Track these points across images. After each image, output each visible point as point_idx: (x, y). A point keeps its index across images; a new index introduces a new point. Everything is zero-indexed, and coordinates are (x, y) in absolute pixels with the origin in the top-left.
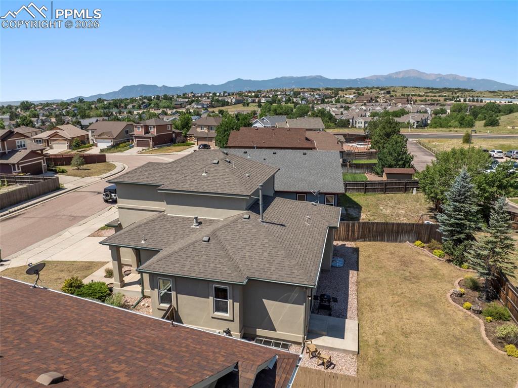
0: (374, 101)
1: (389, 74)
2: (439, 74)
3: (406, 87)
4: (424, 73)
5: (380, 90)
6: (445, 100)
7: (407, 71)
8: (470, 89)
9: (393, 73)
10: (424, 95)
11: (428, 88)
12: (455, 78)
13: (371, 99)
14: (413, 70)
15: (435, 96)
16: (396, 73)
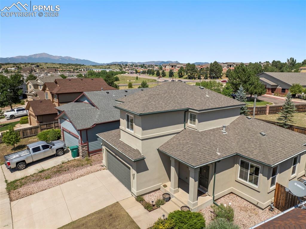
0: (33, 71)
1: (30, 55)
2: (61, 56)
3: (47, 63)
4: (52, 55)
5: (31, 65)
6: (74, 70)
7: (41, 53)
8: (82, 64)
9: (32, 55)
10: (60, 68)
11: (60, 64)
12: (69, 58)
13: (32, 70)
14: (44, 53)
15: (67, 68)
16: (34, 55)
